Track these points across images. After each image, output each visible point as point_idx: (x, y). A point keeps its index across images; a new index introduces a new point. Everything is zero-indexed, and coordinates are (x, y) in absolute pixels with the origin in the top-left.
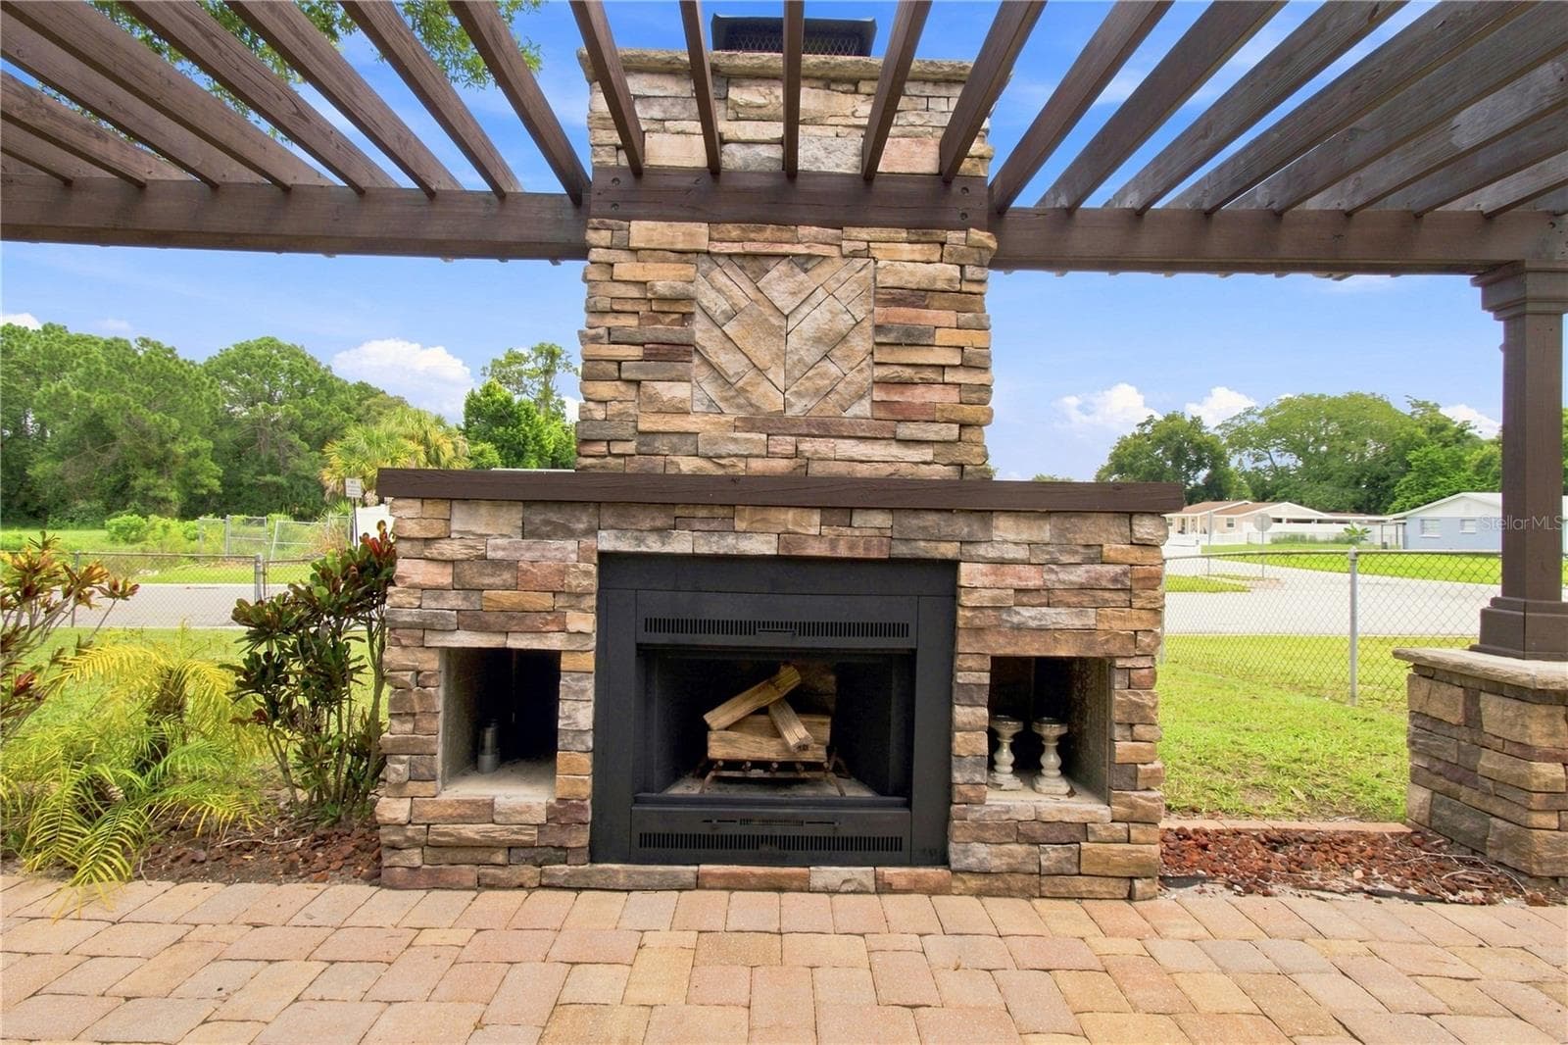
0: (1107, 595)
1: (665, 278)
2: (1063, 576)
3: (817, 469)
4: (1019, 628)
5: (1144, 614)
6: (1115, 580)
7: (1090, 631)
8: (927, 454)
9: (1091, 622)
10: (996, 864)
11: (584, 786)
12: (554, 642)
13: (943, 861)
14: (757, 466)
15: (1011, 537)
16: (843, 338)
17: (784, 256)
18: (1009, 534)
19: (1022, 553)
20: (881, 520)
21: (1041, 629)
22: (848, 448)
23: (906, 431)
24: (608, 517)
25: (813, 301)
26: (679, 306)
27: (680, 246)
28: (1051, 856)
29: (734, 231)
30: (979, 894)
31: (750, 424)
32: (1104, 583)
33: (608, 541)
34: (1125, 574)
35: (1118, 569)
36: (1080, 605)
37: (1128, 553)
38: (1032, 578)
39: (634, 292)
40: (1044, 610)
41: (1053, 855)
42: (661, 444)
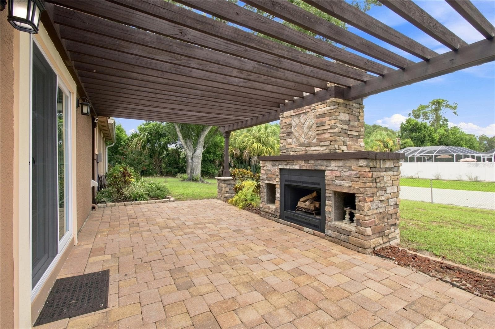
0: (354, 178)
1: (288, 121)
2: (345, 174)
3: (309, 153)
4: (336, 185)
5: (362, 184)
6: (355, 175)
7: (350, 187)
8: (324, 148)
9: (350, 185)
10: (333, 235)
11: (279, 206)
12: (275, 183)
13: (324, 233)
14: (301, 153)
16: (311, 127)
17: (302, 113)
18: (334, 165)
19: (336, 169)
20: (312, 162)
21: (340, 186)
22: (313, 148)
23: (322, 144)
24: (280, 163)
25: (307, 121)
26: (290, 126)
27: (289, 115)
28: (343, 237)
29: (296, 110)
30: (330, 241)
31: (300, 145)
32: (353, 176)
33: (280, 167)
34: (357, 174)
35: (356, 172)
36: (348, 180)
37: (358, 168)
38: (338, 174)
39: (285, 124)
40: (341, 181)
41: (343, 236)
42: (289, 150)
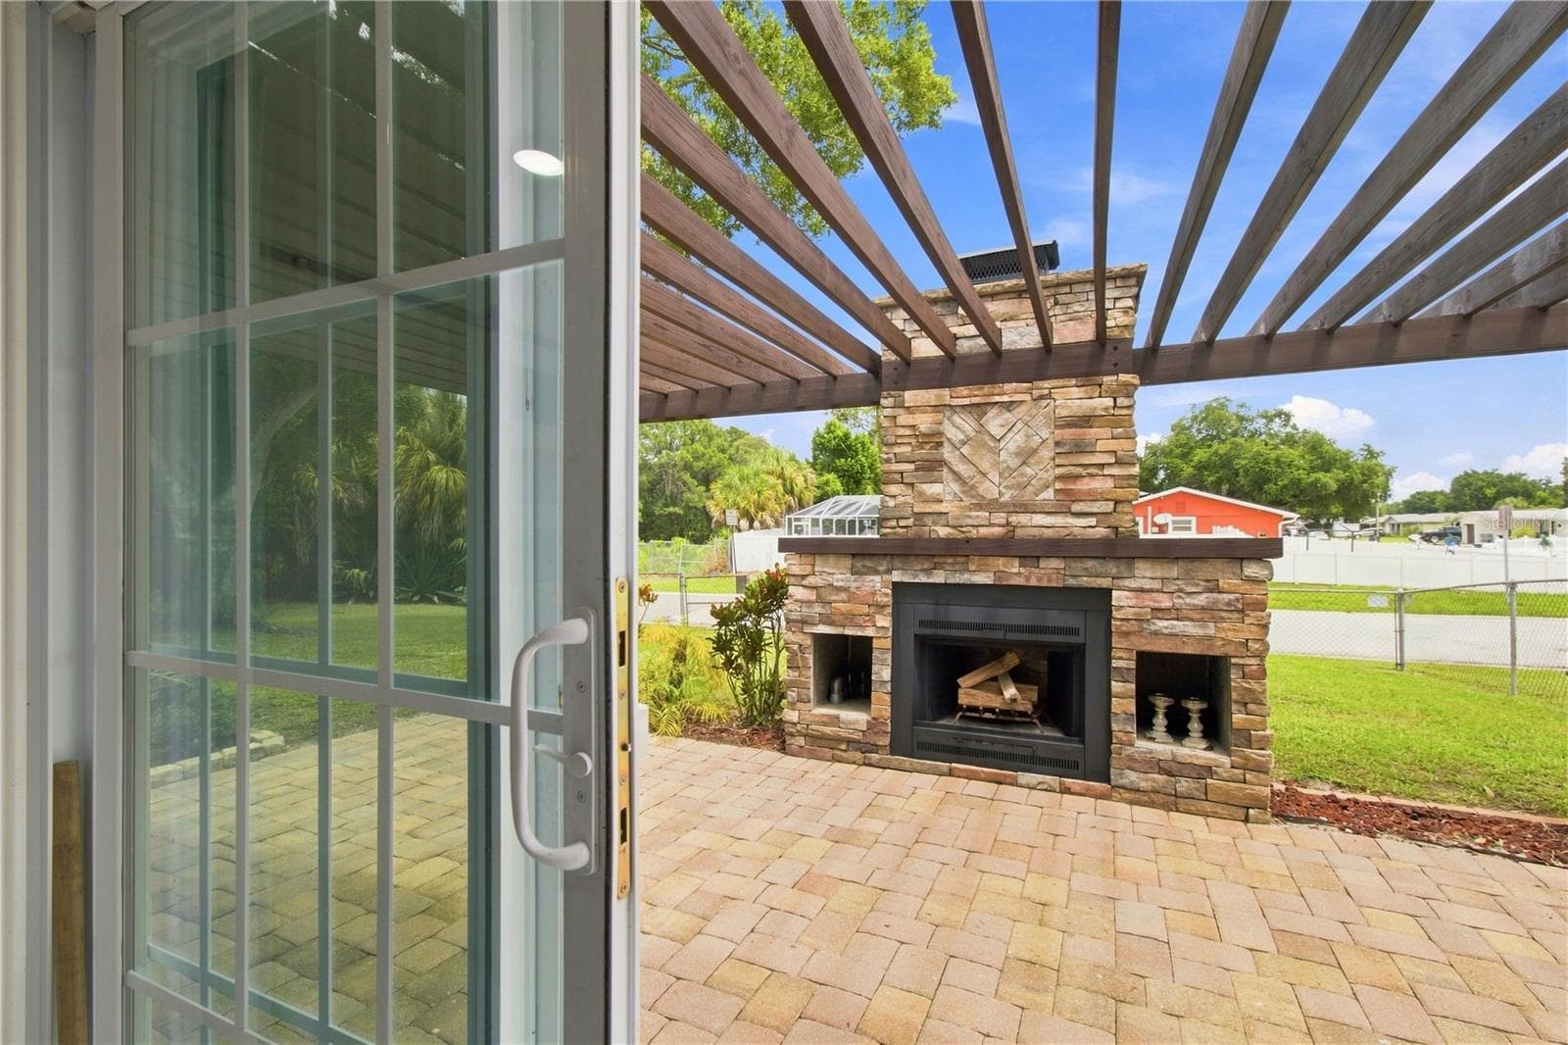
0: (1224, 614)
1: (924, 422)
2: (1188, 600)
3: (1019, 532)
4: (1156, 633)
5: (1254, 629)
6: (1229, 604)
7: (1211, 638)
8: (1093, 521)
9: (1212, 632)
10: (1143, 785)
11: (887, 712)
12: (869, 632)
13: (1108, 780)
14: (983, 531)
15: (1148, 574)
16: (1035, 451)
17: (997, 403)
18: (1145, 574)
19: (1156, 585)
20: (1055, 563)
21: (1172, 635)
22: (1040, 519)
23: (1076, 507)
24: (897, 563)
25: (1015, 429)
26: (935, 439)
27: (933, 403)
28: (1184, 785)
29: (963, 391)
30: (1131, 803)
31: (979, 507)
32: (1221, 607)
33: (896, 576)
34: (1237, 600)
35: (1232, 597)
36: (1202, 620)
37: (1239, 586)
38: (1165, 602)
39: (908, 432)
40: (1175, 622)
41: (1185, 784)
42: (928, 520)
